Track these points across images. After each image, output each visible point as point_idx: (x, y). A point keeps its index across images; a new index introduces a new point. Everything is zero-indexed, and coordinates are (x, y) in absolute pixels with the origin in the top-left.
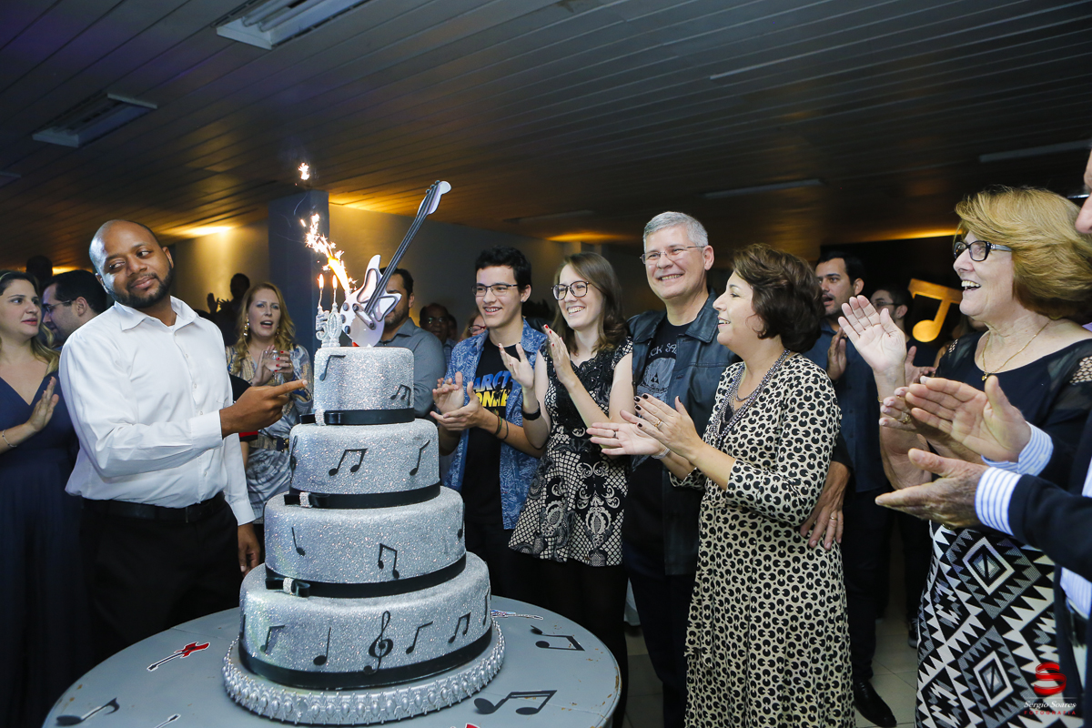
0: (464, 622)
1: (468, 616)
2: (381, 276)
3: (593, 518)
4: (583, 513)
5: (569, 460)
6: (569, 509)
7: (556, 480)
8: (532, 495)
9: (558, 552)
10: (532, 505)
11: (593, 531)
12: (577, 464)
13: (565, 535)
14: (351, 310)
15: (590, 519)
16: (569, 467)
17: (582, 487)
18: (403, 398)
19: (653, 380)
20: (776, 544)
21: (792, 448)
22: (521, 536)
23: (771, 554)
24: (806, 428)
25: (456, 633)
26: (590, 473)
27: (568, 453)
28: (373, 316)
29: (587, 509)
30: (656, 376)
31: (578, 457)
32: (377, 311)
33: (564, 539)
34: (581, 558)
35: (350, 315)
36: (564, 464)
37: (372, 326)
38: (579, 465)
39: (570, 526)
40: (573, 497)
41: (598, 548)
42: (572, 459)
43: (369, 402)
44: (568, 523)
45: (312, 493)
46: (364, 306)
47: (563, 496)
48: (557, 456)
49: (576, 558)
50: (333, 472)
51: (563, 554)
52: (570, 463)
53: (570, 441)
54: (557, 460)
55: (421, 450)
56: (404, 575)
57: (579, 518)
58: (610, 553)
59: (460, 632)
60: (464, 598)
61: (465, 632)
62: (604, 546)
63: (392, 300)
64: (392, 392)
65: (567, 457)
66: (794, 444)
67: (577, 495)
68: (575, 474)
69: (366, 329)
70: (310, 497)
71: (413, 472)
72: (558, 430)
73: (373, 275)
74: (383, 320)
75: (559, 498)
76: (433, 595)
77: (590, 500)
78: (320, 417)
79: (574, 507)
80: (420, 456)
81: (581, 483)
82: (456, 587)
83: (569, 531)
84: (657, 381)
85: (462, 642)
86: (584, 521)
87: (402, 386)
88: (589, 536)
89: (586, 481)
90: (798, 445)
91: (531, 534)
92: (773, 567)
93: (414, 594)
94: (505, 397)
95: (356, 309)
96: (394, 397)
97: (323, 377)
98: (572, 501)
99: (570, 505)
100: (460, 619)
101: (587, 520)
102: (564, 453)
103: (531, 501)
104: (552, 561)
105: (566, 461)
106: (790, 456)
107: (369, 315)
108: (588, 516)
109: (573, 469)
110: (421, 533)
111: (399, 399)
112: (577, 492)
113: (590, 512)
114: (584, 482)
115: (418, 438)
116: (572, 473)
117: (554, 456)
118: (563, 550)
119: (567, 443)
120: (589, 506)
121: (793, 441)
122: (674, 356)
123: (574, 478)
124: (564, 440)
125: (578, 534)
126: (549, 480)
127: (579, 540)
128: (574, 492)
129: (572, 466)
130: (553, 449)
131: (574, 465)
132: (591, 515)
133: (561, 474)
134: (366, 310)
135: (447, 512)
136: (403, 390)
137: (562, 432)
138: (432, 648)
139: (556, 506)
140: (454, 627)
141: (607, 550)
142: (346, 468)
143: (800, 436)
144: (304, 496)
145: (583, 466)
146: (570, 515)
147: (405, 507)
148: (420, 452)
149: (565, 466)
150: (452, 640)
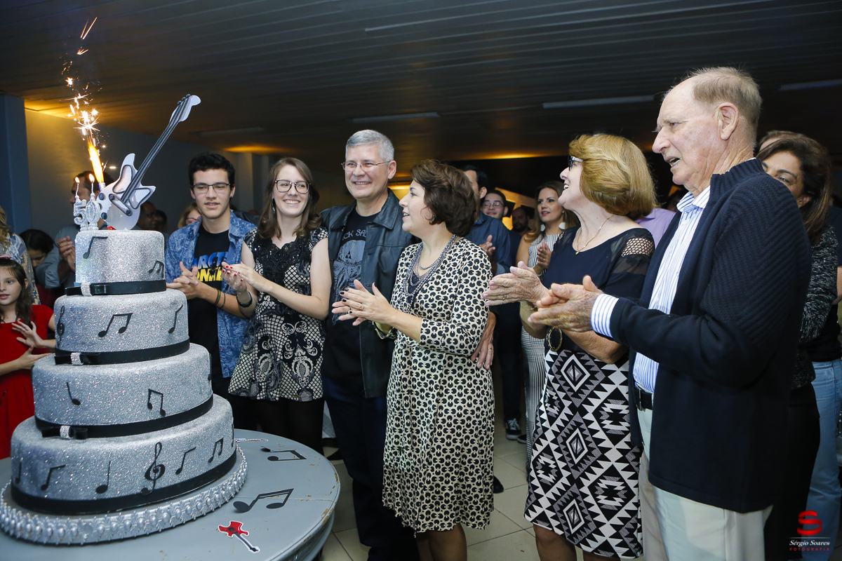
0: (219, 445)
1: (221, 441)
2: (136, 171)
3: (298, 365)
4: (289, 362)
5: (275, 322)
6: (278, 360)
7: (265, 338)
8: (244, 350)
9: (271, 393)
10: (246, 359)
11: (299, 375)
12: (282, 324)
13: (276, 380)
14: (107, 198)
15: (295, 366)
16: (275, 327)
17: (287, 342)
18: (158, 271)
19: (347, 257)
20: (456, 368)
21: (464, 302)
22: (238, 383)
23: (453, 376)
24: (474, 288)
25: (213, 454)
26: (293, 331)
27: (275, 316)
28: (129, 204)
29: (293, 358)
30: (349, 253)
31: (283, 319)
32: (132, 199)
33: (275, 383)
34: (290, 396)
35: (107, 204)
36: (271, 325)
37: (129, 213)
38: (283, 325)
39: (280, 372)
40: (280, 350)
41: (306, 387)
42: (277, 321)
43: (131, 276)
44: (278, 371)
45: (82, 353)
46: (120, 196)
47: (271, 350)
48: (265, 319)
49: (286, 396)
50: (102, 334)
51: (275, 395)
52: (276, 324)
53: (276, 307)
54: (265, 322)
55: (176, 312)
56: (169, 413)
57: (286, 366)
58: (314, 390)
59: (216, 454)
60: (218, 427)
61: (220, 454)
62: (310, 385)
63: (148, 191)
64: (149, 267)
65: (274, 320)
66: (466, 300)
67: (283, 348)
68: (281, 333)
69: (122, 215)
70: (81, 356)
71: (171, 331)
72: (265, 299)
73: (128, 170)
74: (139, 208)
75: (268, 352)
76: (195, 426)
77: (294, 351)
78: (85, 289)
79: (282, 358)
80: (176, 318)
81: (286, 339)
82: (211, 419)
83: (279, 377)
84: (350, 257)
85: (218, 461)
86: (291, 368)
87: (157, 262)
88: (296, 379)
89: (290, 337)
90: (469, 300)
91: (247, 381)
92: (454, 385)
93: (179, 427)
94: (220, 273)
95: (112, 198)
96: (151, 271)
97: (87, 255)
98: (280, 353)
99: (279, 356)
100: (216, 443)
101: (293, 367)
102: (271, 317)
103: (245, 356)
104: (267, 400)
105: (273, 323)
106: (463, 308)
107: (125, 203)
108: (293, 364)
109: (279, 328)
110: (182, 378)
111: (155, 272)
112: (284, 346)
113: (295, 361)
114: (288, 338)
115: (174, 303)
116: (278, 331)
117: (262, 319)
118: (275, 391)
119: (273, 308)
120: (294, 356)
121: (465, 297)
122: (363, 239)
123: (280, 336)
124: (271, 306)
125: (286, 378)
126: (259, 338)
127: (287, 383)
128: (281, 347)
129: (278, 326)
130: (261, 314)
131: (279, 325)
132: (296, 363)
133: (269, 333)
134: (122, 200)
135: (199, 361)
136: (158, 265)
137: (269, 300)
138: (195, 469)
139: (266, 357)
140: (212, 450)
141: (312, 388)
142: (114, 330)
143: (470, 293)
144: (75, 357)
145: (287, 326)
146: (279, 365)
147: (167, 359)
148: (176, 314)
149: (272, 326)
150: (211, 460)
